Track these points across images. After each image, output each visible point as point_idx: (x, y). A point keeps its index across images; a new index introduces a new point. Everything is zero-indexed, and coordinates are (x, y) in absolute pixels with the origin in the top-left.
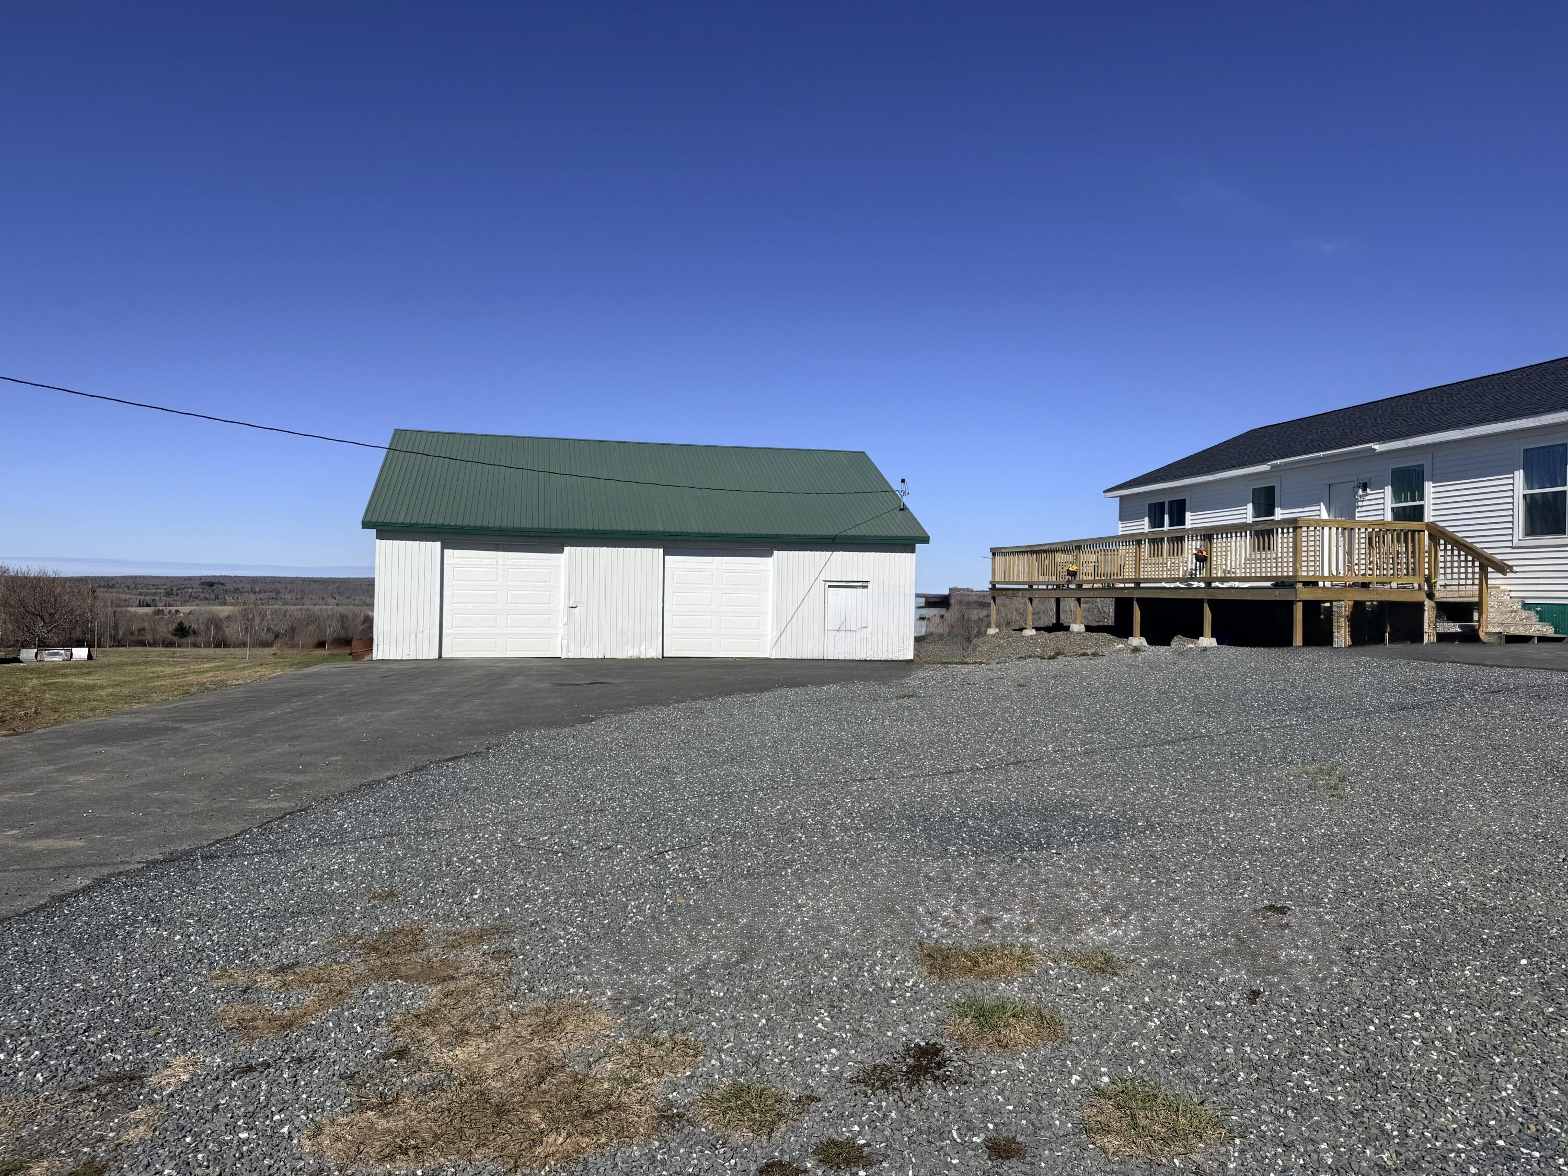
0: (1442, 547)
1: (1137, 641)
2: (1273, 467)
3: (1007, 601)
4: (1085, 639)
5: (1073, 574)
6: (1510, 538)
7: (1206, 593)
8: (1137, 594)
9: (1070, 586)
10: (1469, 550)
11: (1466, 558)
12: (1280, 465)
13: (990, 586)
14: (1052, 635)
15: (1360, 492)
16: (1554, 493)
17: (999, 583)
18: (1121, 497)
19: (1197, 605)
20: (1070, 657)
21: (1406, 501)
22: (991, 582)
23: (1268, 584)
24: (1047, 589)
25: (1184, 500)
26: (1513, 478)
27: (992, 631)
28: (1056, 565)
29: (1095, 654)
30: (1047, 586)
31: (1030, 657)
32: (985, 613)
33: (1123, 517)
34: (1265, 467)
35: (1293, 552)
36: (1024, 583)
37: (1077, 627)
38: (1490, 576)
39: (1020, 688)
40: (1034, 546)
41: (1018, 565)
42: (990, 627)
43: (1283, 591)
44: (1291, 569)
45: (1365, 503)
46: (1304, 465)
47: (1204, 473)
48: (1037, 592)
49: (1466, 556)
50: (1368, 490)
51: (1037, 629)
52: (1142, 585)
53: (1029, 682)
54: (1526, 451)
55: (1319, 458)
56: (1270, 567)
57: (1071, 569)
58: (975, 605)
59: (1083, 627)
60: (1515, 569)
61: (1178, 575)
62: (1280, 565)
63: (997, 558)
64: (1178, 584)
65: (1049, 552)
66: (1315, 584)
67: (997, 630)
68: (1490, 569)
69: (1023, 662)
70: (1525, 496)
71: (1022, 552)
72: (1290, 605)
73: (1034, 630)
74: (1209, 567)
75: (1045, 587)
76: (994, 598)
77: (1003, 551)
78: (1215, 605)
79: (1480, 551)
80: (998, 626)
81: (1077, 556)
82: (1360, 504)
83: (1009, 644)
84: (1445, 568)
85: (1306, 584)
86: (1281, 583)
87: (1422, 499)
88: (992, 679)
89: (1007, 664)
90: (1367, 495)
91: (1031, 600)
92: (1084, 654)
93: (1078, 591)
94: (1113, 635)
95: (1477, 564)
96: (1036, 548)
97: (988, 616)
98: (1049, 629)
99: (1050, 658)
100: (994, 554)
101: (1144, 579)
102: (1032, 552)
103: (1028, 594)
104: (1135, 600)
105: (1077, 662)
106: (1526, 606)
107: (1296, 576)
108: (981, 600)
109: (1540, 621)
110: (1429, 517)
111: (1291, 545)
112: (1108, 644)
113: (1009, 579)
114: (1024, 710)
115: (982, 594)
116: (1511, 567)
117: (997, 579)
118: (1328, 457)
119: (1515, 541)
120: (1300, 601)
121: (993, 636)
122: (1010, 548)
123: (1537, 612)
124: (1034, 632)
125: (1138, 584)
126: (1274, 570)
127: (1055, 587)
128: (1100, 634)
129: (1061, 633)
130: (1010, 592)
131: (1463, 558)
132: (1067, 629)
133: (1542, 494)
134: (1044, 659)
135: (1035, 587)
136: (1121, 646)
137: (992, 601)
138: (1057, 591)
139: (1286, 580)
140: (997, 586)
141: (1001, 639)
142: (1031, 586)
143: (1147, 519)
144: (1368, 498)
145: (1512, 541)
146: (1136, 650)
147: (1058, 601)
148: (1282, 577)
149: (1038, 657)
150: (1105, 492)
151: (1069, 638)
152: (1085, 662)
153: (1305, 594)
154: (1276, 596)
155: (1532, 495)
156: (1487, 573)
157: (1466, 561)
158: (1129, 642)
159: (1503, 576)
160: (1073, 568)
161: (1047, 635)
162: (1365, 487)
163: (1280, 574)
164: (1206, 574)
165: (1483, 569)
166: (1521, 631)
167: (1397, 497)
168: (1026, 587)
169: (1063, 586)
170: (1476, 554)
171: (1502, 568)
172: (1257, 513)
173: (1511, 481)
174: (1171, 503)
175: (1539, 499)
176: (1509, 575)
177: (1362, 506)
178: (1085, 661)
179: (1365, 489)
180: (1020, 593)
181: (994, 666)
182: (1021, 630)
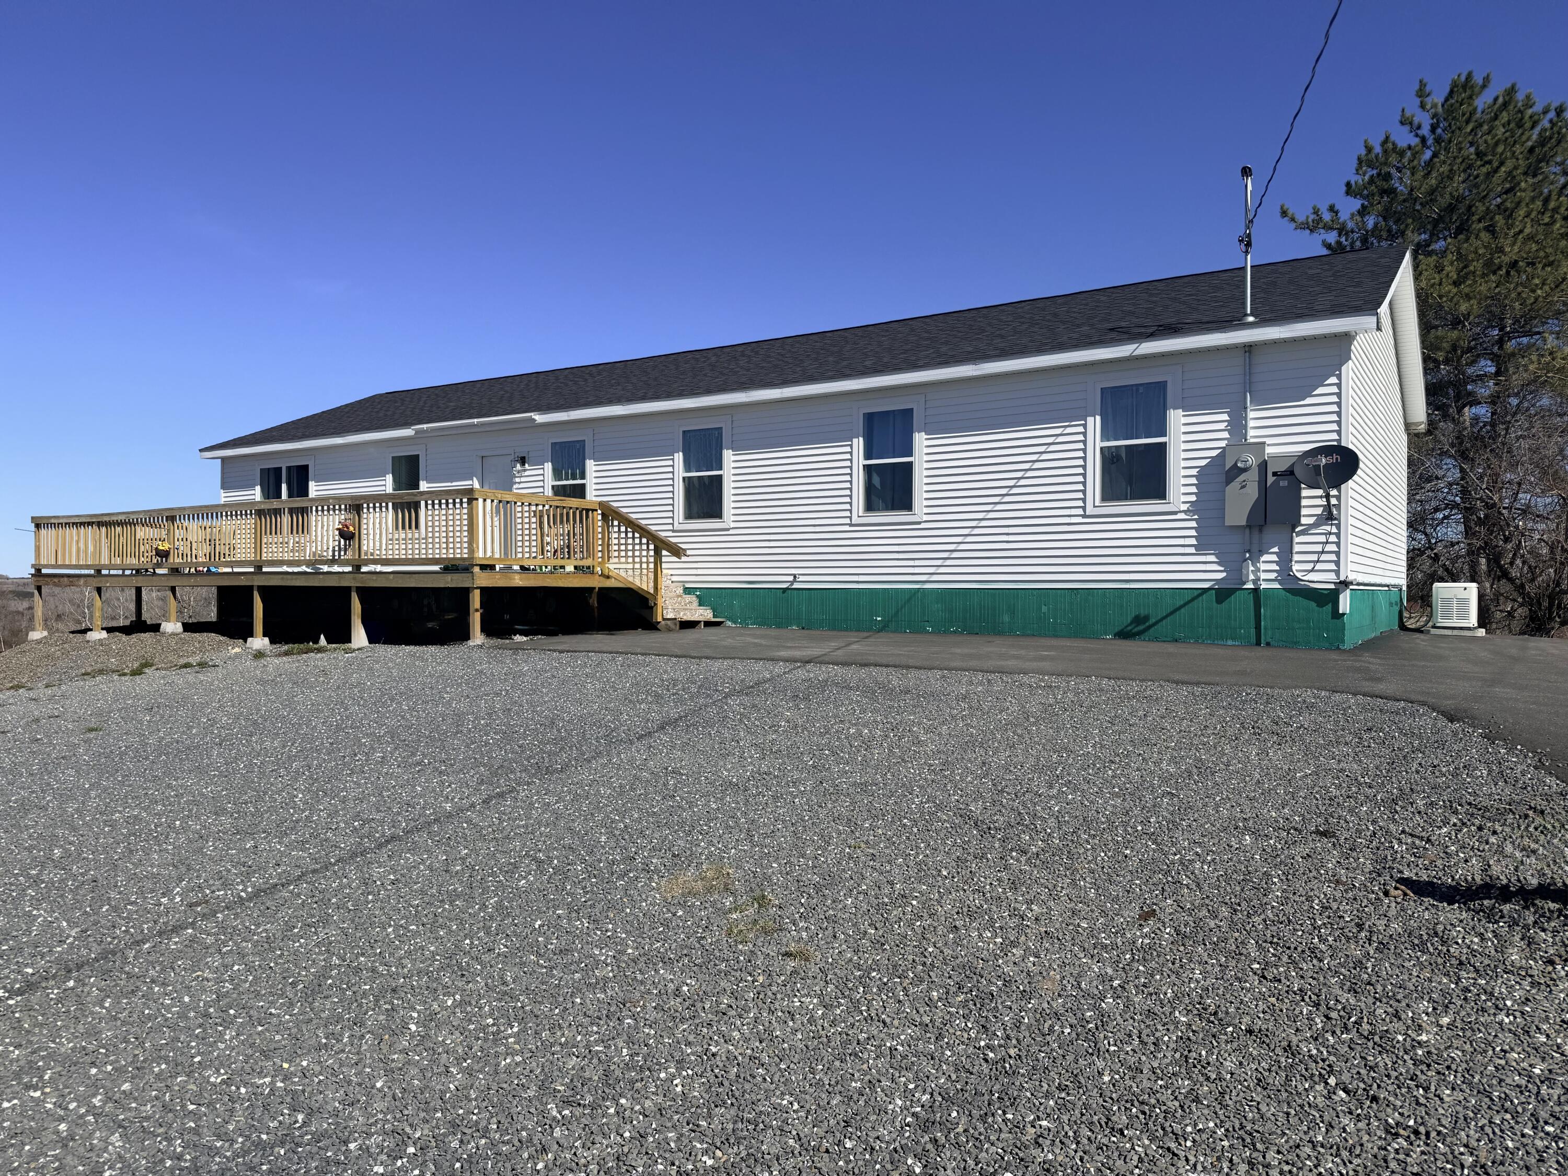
0: (616, 529)
1: (259, 642)
2: (417, 432)
3: (57, 590)
4: (184, 642)
5: (164, 555)
6: (670, 521)
7: (354, 579)
8: (258, 581)
9: (158, 571)
10: (644, 532)
11: (641, 541)
12: (427, 431)
13: (33, 571)
14: (134, 638)
15: (518, 467)
16: (709, 476)
17: (46, 566)
18: (223, 459)
19: (340, 595)
20: (165, 669)
21: (567, 479)
22: (33, 566)
23: (436, 568)
24: (123, 575)
25: (307, 466)
26: (673, 460)
27: (35, 635)
28: (137, 543)
29: (202, 665)
30: (124, 570)
31: (101, 672)
32: (26, 604)
33: (226, 485)
34: (408, 432)
35: (468, 531)
36: (87, 567)
37: (172, 627)
38: (664, 559)
39: (92, 735)
40: (103, 515)
41: (78, 542)
42: (33, 630)
43: (456, 576)
44: (466, 551)
45: (523, 479)
46: (454, 432)
47: (333, 434)
48: (109, 579)
49: (640, 538)
50: (527, 465)
51: (109, 630)
52: (264, 570)
53: (106, 722)
54: (684, 432)
55: (473, 425)
56: (439, 548)
57: (161, 548)
58: (11, 596)
59: (179, 625)
60: (688, 552)
61: (305, 556)
62: (451, 545)
63: (43, 532)
64: (304, 568)
65: (126, 524)
66: (492, 567)
67: (45, 633)
68: (664, 553)
69: (90, 683)
70: (684, 478)
71: (81, 524)
72: (465, 593)
73: (105, 632)
74: (357, 546)
75: (120, 572)
76: (39, 589)
77: (53, 521)
78: (366, 594)
79: (655, 533)
80: (46, 627)
81: (169, 531)
82: (517, 480)
83: (66, 653)
84: (619, 550)
85: (483, 567)
86: (451, 567)
87: (583, 477)
88: (37, 720)
89: (63, 687)
90: (525, 470)
91: (99, 590)
92: (187, 666)
93: (172, 578)
94: (223, 635)
95: (652, 547)
96: (107, 519)
97: (31, 608)
98: (126, 631)
99: (135, 673)
100: (38, 526)
101: (268, 561)
102: (100, 524)
103: (96, 582)
104: (255, 588)
105: (181, 679)
106: (688, 591)
107: (473, 558)
108: (21, 589)
109: (700, 605)
110: (592, 495)
111: (465, 522)
112: (219, 647)
113: (64, 560)
114: (105, 789)
115: (21, 582)
116: (685, 550)
117: (43, 561)
118: (483, 424)
119: (676, 524)
120: (477, 588)
121: (39, 642)
122: (64, 517)
123: (697, 596)
124: (104, 634)
125: (259, 568)
126: (444, 551)
127: (134, 572)
128: (205, 634)
129: (147, 635)
130: (66, 579)
131: (637, 541)
132: (156, 628)
133: (699, 477)
134: (125, 674)
135: (104, 572)
136: (237, 650)
137: (36, 592)
138: (140, 578)
139: (457, 563)
140: (44, 571)
141: (51, 645)
142: (99, 571)
143: (258, 488)
144: (527, 473)
145: (673, 524)
146: (259, 655)
147: (139, 591)
148: (454, 559)
149: (113, 671)
150: (201, 450)
151: (159, 641)
152: (191, 678)
153: (483, 579)
154: (448, 583)
155: (689, 478)
156: (661, 556)
157: (641, 544)
158: (248, 645)
159: (678, 560)
160: (165, 546)
161: (124, 638)
162: (523, 461)
163: (452, 556)
164: (354, 554)
165: (657, 552)
166: (688, 617)
167: (557, 474)
168: (92, 572)
169: (147, 570)
170: (652, 537)
171: (677, 552)
172: (398, 485)
173: (671, 463)
174: (289, 469)
175: (696, 482)
176: (684, 559)
177: (519, 483)
178: (190, 676)
179: (523, 464)
180: (82, 581)
181: (41, 692)
182: (85, 631)
